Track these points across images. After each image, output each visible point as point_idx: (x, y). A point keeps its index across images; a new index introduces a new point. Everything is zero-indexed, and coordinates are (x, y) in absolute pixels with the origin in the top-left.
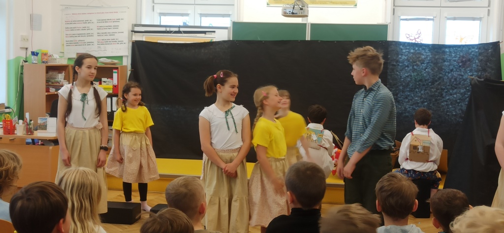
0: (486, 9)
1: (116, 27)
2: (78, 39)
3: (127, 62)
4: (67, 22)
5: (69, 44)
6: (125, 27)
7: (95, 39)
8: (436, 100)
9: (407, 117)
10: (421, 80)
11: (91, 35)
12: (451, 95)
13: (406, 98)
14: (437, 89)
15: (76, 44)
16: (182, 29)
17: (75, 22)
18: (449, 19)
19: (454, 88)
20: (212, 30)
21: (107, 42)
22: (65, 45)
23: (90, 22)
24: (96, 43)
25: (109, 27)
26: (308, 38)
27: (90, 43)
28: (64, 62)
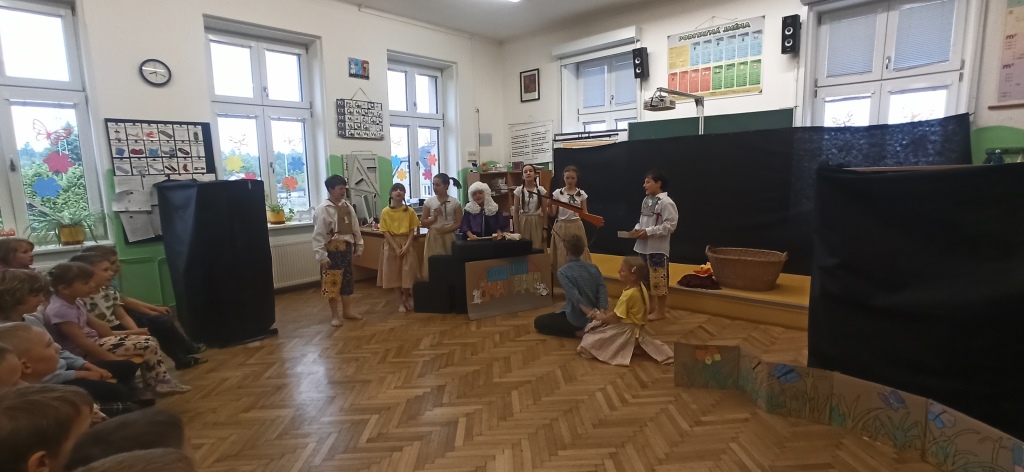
0: (957, 74)
1: (544, 138)
2: (519, 150)
3: (551, 167)
4: (512, 138)
5: (514, 155)
6: (550, 137)
11: (527, 147)
15: (518, 155)
17: (517, 137)
18: (892, 93)
20: (616, 132)
21: (538, 152)
23: (525, 136)
25: (539, 139)
26: (701, 132)
27: (527, 153)
28: (505, 170)
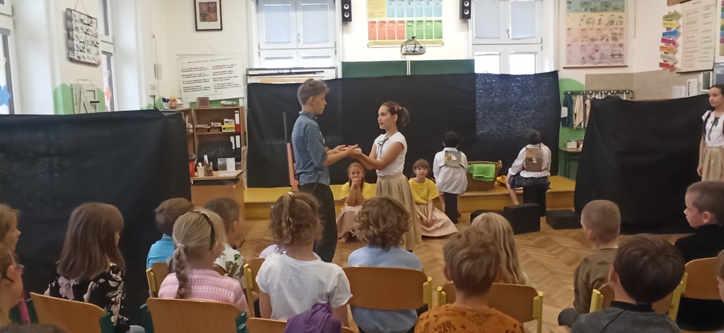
0: (540, 45)
1: (230, 72)
2: (194, 85)
3: (243, 103)
4: (183, 71)
5: (186, 90)
7: (211, 84)
8: (514, 120)
9: (493, 135)
10: (501, 105)
11: (205, 81)
12: (525, 115)
13: (491, 120)
14: (514, 111)
15: (193, 89)
16: (293, 71)
17: (190, 70)
18: (512, 53)
19: (526, 109)
20: (321, 70)
21: (223, 86)
22: (183, 91)
23: (205, 69)
24: (212, 88)
25: (224, 73)
26: (409, 73)
27: (206, 88)
